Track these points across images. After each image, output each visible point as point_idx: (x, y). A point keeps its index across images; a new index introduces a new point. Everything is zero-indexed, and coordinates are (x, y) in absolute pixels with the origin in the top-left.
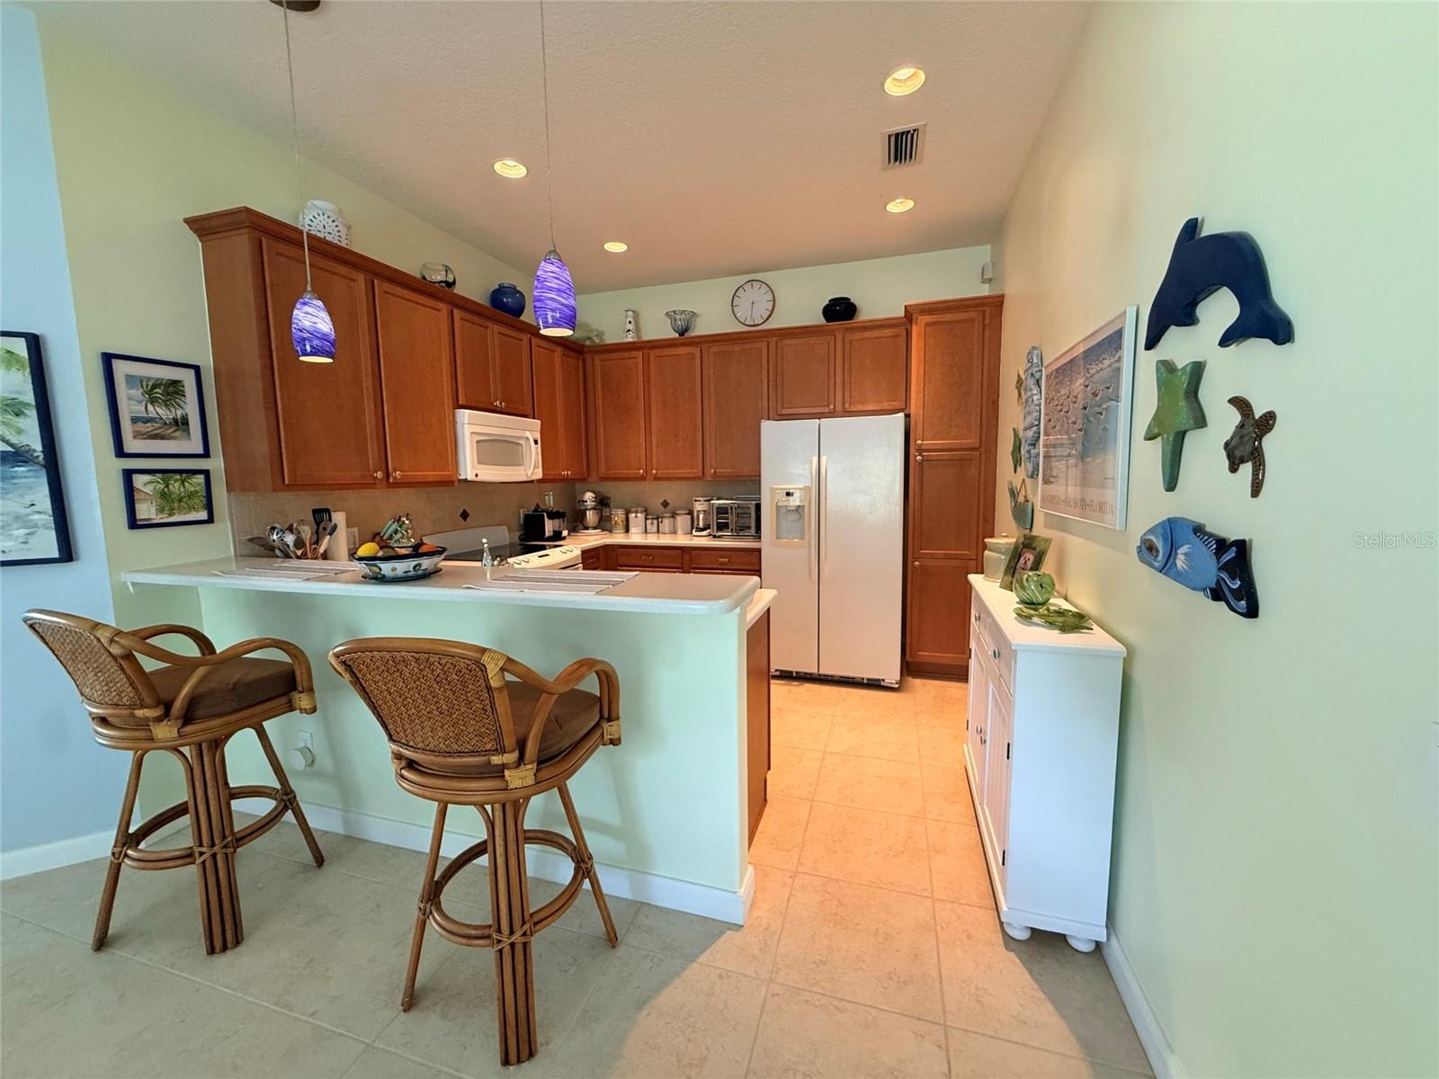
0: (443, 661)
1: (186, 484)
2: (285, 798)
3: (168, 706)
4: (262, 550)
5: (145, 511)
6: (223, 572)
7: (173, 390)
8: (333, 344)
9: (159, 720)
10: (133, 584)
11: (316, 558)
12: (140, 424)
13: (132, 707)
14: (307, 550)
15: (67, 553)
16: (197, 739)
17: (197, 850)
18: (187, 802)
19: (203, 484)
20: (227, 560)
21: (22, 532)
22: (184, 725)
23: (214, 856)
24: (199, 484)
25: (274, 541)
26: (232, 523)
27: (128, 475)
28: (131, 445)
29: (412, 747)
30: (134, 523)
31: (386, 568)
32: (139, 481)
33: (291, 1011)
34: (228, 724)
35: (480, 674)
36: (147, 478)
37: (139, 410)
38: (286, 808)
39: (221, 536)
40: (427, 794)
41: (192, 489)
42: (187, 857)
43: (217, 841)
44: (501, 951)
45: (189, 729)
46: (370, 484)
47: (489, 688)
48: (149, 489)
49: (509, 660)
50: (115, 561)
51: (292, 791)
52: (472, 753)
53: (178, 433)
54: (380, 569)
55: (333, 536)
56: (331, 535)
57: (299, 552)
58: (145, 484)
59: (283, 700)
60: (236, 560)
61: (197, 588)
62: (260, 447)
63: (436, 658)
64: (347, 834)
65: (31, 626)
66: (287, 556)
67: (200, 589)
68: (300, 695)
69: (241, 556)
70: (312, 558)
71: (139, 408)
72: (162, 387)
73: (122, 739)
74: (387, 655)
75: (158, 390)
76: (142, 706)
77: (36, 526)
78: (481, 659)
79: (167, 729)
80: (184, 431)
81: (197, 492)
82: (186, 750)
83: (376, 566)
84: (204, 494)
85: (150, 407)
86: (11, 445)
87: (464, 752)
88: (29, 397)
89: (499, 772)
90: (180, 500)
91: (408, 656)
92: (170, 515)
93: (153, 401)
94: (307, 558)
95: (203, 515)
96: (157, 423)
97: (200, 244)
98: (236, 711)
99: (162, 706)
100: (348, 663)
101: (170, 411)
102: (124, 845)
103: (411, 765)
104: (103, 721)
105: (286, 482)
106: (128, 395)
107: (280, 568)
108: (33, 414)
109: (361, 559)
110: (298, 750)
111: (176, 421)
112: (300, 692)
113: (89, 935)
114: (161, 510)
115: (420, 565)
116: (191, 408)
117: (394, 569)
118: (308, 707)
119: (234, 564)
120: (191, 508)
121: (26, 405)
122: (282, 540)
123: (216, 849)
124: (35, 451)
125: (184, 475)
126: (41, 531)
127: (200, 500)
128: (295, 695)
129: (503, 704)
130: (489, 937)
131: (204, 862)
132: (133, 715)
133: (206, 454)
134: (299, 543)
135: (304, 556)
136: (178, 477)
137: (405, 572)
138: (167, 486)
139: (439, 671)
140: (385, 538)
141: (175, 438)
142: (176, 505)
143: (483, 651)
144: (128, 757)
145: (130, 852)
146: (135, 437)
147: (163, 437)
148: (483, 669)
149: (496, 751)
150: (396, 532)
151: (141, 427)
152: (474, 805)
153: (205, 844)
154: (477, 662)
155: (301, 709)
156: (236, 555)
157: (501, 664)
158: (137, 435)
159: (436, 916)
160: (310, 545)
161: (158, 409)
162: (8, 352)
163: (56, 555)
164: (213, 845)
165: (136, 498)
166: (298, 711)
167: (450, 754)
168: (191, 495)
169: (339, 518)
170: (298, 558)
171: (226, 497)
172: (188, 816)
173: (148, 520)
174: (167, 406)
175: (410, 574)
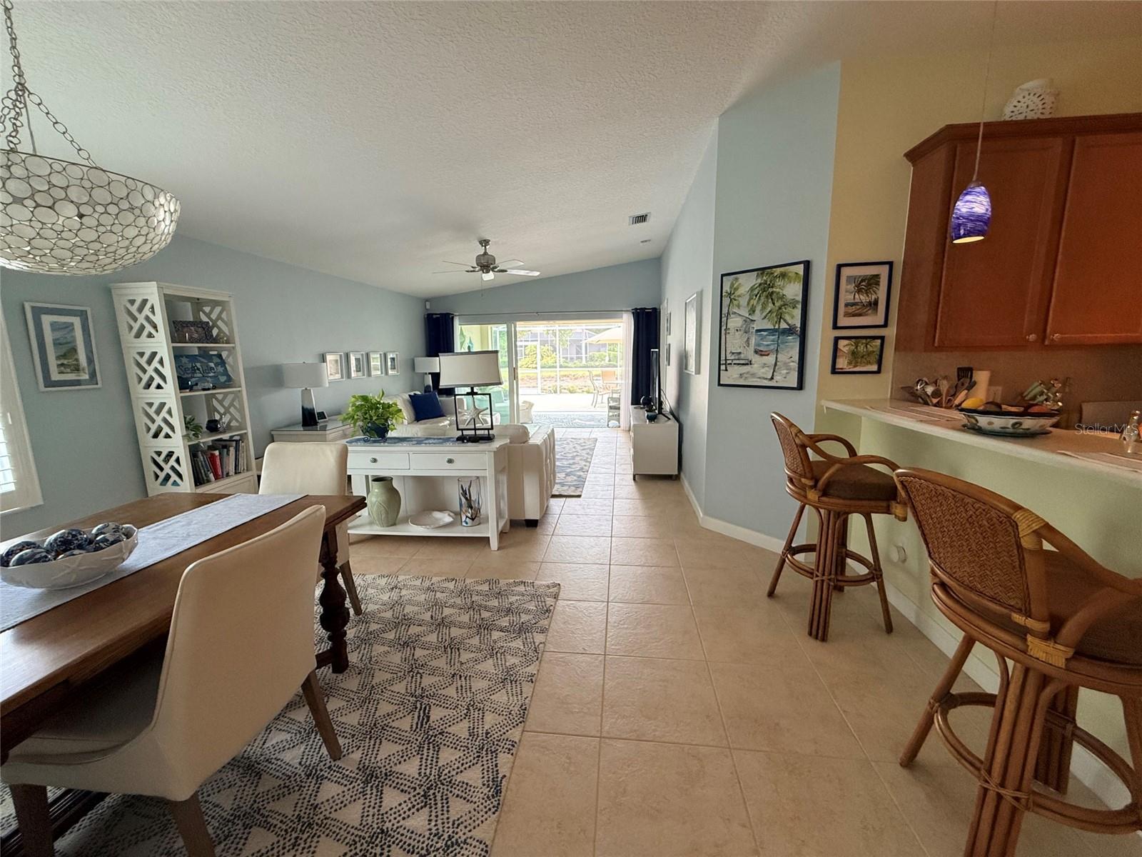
0: (977, 506)
1: (868, 346)
2: (874, 572)
3: (817, 481)
4: (910, 397)
5: (842, 363)
6: (871, 407)
7: (873, 281)
8: (986, 223)
9: (811, 487)
10: (827, 408)
11: (950, 408)
12: (850, 307)
13: (801, 475)
14: (944, 401)
15: (800, 387)
16: (830, 507)
17: (816, 572)
18: (816, 545)
19: (879, 347)
20: (886, 400)
21: (785, 371)
22: (823, 495)
23: (823, 581)
24: (876, 346)
25: (917, 390)
26: (893, 374)
27: (837, 339)
28: (843, 321)
29: (942, 569)
30: (834, 371)
31: (983, 421)
32: (842, 343)
33: (835, 699)
34: (850, 506)
35: (1010, 529)
36: (846, 342)
37: (850, 298)
38: (873, 579)
39: (884, 384)
40: (955, 619)
41: (871, 349)
42: (810, 574)
43: (826, 574)
44: (986, 790)
45: (824, 499)
46: (1021, 345)
47: (1019, 546)
48: (845, 350)
49: (1047, 526)
50: (821, 394)
51: (881, 570)
52: (993, 599)
53: (870, 312)
54: (977, 421)
55: (971, 391)
56: (969, 390)
57: (935, 401)
58: (844, 346)
59: (884, 504)
60: (891, 402)
61: (860, 417)
62: (922, 317)
63: (970, 500)
64: (916, 625)
65: (773, 420)
66: (926, 403)
67: (863, 418)
68: (897, 505)
69: (895, 399)
70: (945, 408)
71: (850, 297)
72: (866, 281)
73: (796, 493)
74: (931, 486)
75: (864, 283)
76: (805, 477)
77: (790, 369)
78: (1012, 515)
79: (813, 495)
80: (874, 309)
81: (874, 352)
82: (822, 511)
83: (974, 418)
84: (878, 353)
85: (857, 296)
86: (789, 325)
87: (985, 594)
88: (800, 298)
89: (1022, 633)
90: (863, 357)
91: (948, 493)
92: (855, 367)
93: (859, 291)
94: (942, 407)
95: (875, 368)
96: (858, 305)
97: (912, 168)
98: (850, 499)
99: (814, 481)
100: (905, 483)
101: (868, 296)
102: (787, 550)
103: (943, 585)
104: (791, 480)
105: (936, 345)
106: (846, 289)
107: (912, 411)
108: (800, 306)
109: (962, 410)
110: (897, 547)
111: (870, 303)
112: (898, 503)
113: (767, 588)
114: (850, 363)
115: (1021, 424)
116: (882, 293)
117: (990, 423)
118: (900, 515)
119: (888, 404)
120: (869, 363)
121: (798, 302)
122: (924, 390)
123: (824, 578)
124: (797, 327)
125: (868, 340)
126: (792, 372)
127: (875, 357)
128: (893, 504)
129: (1034, 569)
130: (978, 769)
131: (817, 581)
132: (800, 481)
133: (885, 325)
134: (937, 393)
135: (938, 405)
136: (864, 341)
137: (1002, 428)
138: (856, 348)
139: (971, 513)
140: (1026, 398)
141: (867, 315)
142: (859, 360)
143: (1018, 508)
144: (799, 504)
145: (789, 556)
146: (844, 316)
147: (860, 315)
148: (1015, 526)
149: (1019, 611)
150: (1042, 393)
151: (851, 309)
152: (994, 650)
153: (820, 571)
154: (1009, 517)
155: (896, 516)
156: (891, 398)
157: (1035, 526)
158: (847, 315)
159: (939, 717)
160: (947, 395)
161: (861, 297)
162: (796, 273)
163: (796, 386)
164: (823, 575)
165: (838, 355)
166: (894, 516)
167: (972, 589)
168: (869, 354)
169: (982, 377)
170: (935, 406)
171: (892, 355)
172: (815, 553)
173: (842, 369)
174: (867, 293)
175: (1007, 430)
